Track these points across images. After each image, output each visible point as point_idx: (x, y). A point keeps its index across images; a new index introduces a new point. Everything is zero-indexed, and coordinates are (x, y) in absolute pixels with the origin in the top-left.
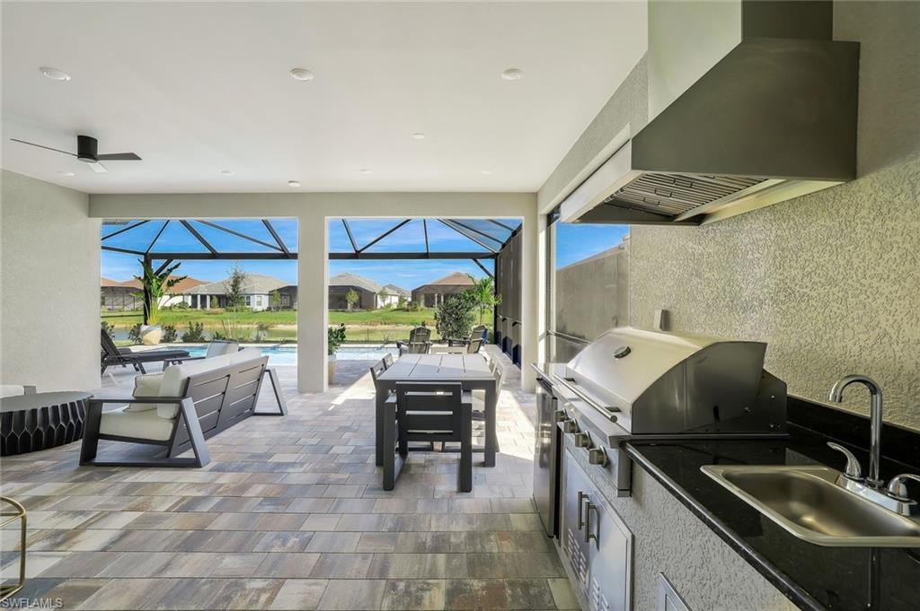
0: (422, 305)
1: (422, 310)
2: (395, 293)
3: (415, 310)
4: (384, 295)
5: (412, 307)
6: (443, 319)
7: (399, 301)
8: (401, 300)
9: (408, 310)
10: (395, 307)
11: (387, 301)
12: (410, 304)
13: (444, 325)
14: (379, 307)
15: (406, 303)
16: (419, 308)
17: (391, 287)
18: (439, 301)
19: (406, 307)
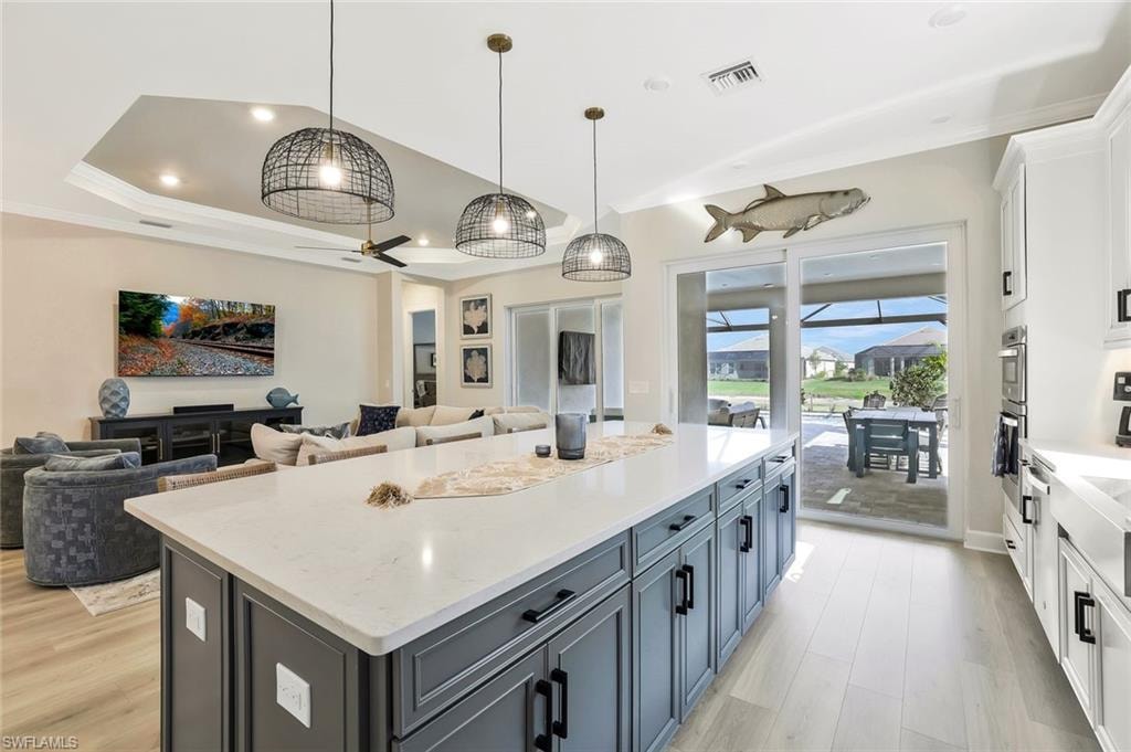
0: (871, 374)
1: (870, 379)
2: (832, 358)
3: (860, 379)
4: (814, 360)
5: (856, 376)
6: (902, 389)
7: (836, 368)
8: (839, 366)
9: (850, 380)
10: (831, 375)
11: (820, 368)
12: (852, 371)
13: (902, 395)
14: (808, 376)
15: (846, 371)
16: (866, 376)
17: (824, 350)
18: (897, 368)
19: (847, 376)
